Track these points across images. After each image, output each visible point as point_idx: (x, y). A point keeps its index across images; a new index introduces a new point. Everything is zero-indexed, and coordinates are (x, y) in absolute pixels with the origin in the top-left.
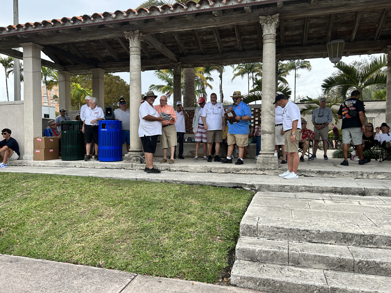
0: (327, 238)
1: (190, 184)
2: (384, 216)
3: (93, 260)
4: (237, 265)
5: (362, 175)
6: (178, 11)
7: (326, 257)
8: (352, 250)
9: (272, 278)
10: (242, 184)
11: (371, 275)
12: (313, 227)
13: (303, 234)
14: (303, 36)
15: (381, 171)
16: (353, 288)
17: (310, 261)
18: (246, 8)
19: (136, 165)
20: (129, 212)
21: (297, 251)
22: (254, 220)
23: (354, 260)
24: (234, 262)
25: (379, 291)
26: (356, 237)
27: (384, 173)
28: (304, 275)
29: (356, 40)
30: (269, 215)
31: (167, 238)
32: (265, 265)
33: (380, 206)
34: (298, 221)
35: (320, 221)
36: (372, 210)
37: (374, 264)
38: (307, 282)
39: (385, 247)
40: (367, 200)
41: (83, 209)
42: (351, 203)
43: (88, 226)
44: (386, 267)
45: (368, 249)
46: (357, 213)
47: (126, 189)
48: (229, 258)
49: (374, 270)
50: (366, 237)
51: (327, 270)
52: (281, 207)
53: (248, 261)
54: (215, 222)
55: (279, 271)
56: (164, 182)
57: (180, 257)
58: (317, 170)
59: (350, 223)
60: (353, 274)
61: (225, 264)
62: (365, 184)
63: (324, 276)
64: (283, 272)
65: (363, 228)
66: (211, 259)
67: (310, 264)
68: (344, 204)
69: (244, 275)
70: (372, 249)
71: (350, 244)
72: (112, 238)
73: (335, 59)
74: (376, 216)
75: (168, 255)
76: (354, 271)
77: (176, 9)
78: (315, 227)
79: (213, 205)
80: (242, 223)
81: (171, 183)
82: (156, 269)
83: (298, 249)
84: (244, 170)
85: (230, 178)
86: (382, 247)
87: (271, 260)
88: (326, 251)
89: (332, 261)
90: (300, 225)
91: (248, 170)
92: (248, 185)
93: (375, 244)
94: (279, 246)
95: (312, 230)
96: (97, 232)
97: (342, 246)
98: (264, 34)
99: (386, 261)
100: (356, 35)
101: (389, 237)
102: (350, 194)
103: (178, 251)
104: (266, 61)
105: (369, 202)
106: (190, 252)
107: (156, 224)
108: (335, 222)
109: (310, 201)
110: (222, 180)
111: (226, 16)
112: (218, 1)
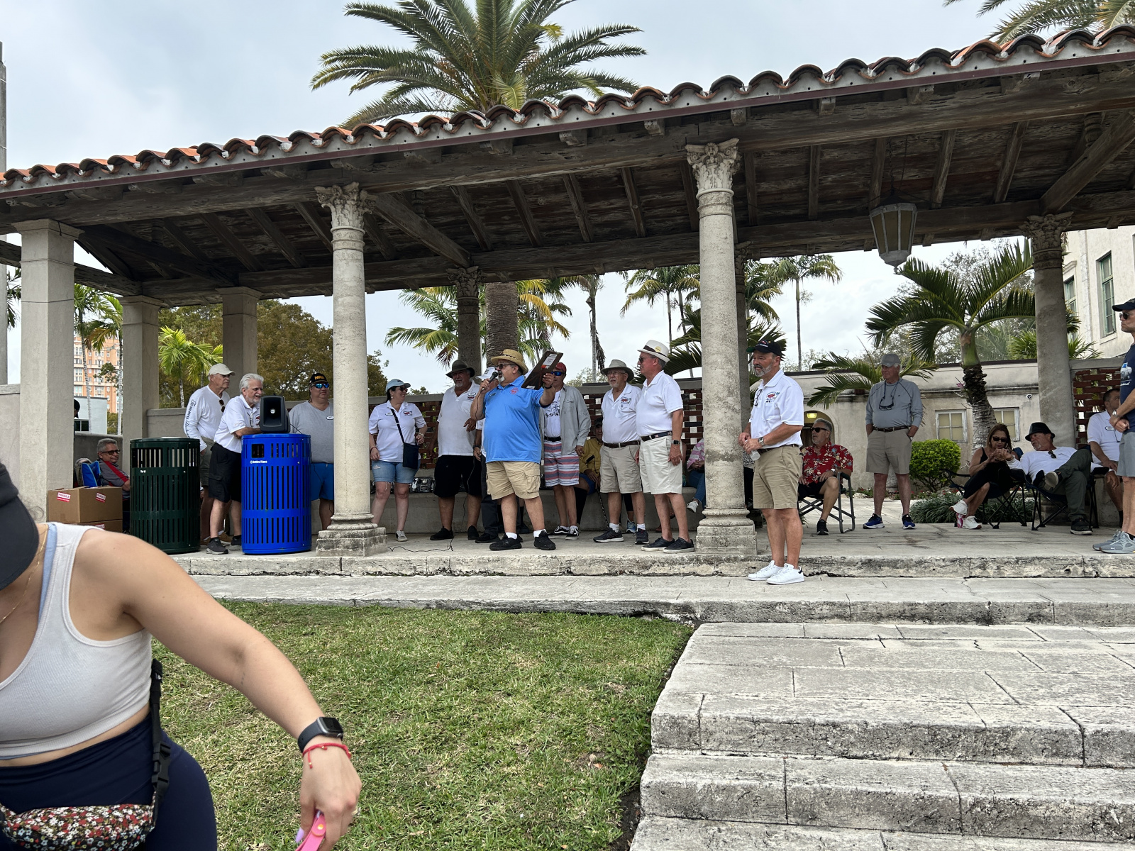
0: (887, 742)
1: (511, 612)
2: (1038, 677)
3: (233, 841)
4: (645, 832)
5: (983, 567)
6: (466, 132)
7: (887, 793)
8: (956, 772)
10: (658, 604)
11: (1008, 840)
12: (849, 714)
13: (824, 736)
14: (807, 193)
15: (1035, 555)
17: (845, 808)
18: (649, 124)
19: (352, 562)
20: (337, 697)
21: (807, 783)
22: (691, 701)
23: (960, 799)
24: (636, 825)
26: (963, 737)
27: (1042, 558)
28: (828, 848)
29: (947, 202)
30: (733, 688)
31: (448, 765)
32: (723, 828)
33: (1030, 651)
34: (810, 699)
35: (870, 697)
36: (1010, 662)
37: (1013, 808)
39: (1043, 759)
40: (996, 636)
41: (199, 695)
42: (955, 645)
43: (215, 743)
44: (1046, 815)
45: (998, 769)
46: (970, 670)
47: (323, 632)
48: (622, 813)
49: (1016, 826)
50: (991, 736)
51: (892, 831)
52: (765, 663)
53: (676, 820)
54: (583, 714)
55: (760, 841)
56: (434, 607)
57: (484, 818)
58: (864, 557)
59: (949, 699)
60: (960, 838)
61: (612, 831)
62: (992, 591)
64: (773, 844)
65: (983, 710)
66: (572, 819)
67: (846, 818)
68: (936, 648)
70: (1010, 766)
71: (951, 756)
73: (894, 255)
74: (1018, 676)
75: (451, 815)
76: (961, 829)
77: (459, 128)
78: (856, 714)
79: (577, 668)
80: (657, 711)
81: (456, 609)
83: (812, 778)
84: (663, 564)
85: (622, 587)
86: (1035, 759)
87: (738, 811)
88: (885, 777)
89: (902, 806)
90: (815, 710)
91: (672, 563)
92: (675, 606)
93: (1015, 752)
94: (761, 771)
95: (846, 723)
96: (242, 760)
97: (929, 764)
98: (700, 192)
99: (1043, 798)
100: (946, 191)
101: (1050, 732)
102: (952, 620)
103: (480, 801)
104: (708, 264)
105: (1002, 641)
106: (512, 804)
107: (413, 730)
108: (909, 699)
109: (845, 644)
110: (602, 594)
111: (597, 145)
112: (573, 107)
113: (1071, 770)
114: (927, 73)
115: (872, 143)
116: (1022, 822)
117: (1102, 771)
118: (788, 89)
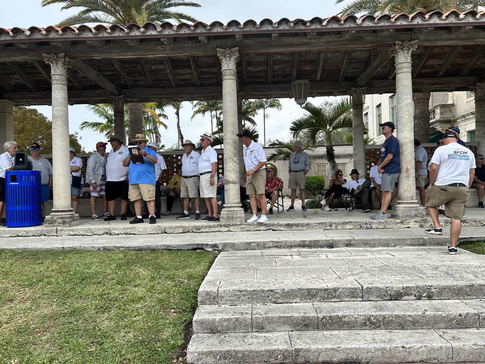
0: (292, 296)
1: (138, 250)
2: (348, 268)
3: (2, 360)
4: (194, 340)
5: (331, 226)
6: (117, 34)
7: (291, 317)
8: (317, 306)
9: (233, 349)
10: (203, 244)
11: (334, 331)
12: (277, 286)
13: (268, 295)
14: (267, 72)
15: (349, 221)
16: (316, 347)
17: (275, 324)
18: (201, 38)
19: (62, 230)
20: (54, 292)
21: (260, 315)
22: (215, 285)
23: (318, 316)
24: (190, 338)
25: (341, 346)
26: (320, 292)
27: (351, 222)
28: (268, 340)
29: (321, 80)
30: (232, 278)
31: (107, 319)
32: (226, 336)
33: (346, 258)
34: (263, 281)
35: (286, 279)
36: (338, 262)
37: (337, 319)
38: (271, 347)
39: (348, 299)
40: (334, 253)
42: (319, 257)
44: (348, 320)
45: (332, 304)
47: (47, 263)
48: (185, 333)
49: (338, 325)
50: (330, 291)
51: (292, 331)
52: (246, 267)
53: (207, 334)
54: (169, 293)
55: (241, 340)
56: (102, 249)
57: (124, 340)
58: (286, 222)
59: (315, 278)
60: (317, 331)
61: (180, 341)
62: (333, 235)
63: (289, 338)
64: (246, 340)
65: (327, 282)
66: (163, 337)
67: (275, 327)
68: (312, 258)
69: (202, 350)
70: (336, 303)
71: (315, 300)
72: (29, 328)
73: (301, 101)
74: (341, 268)
75: (108, 340)
76: (318, 328)
77: (114, 32)
78: (280, 286)
79: (167, 273)
80: (201, 289)
81: (112, 250)
82: (92, 360)
83: (262, 313)
84: (206, 228)
85: (188, 238)
86: (346, 299)
87: (233, 328)
89: (297, 321)
90: (264, 285)
91: (210, 227)
92: (211, 245)
93: (338, 297)
94: (242, 311)
95: (276, 290)
97: (307, 304)
98: (223, 69)
99: (348, 314)
100: (321, 75)
101: (351, 288)
102: (318, 247)
103: (122, 333)
104: (226, 100)
105: (336, 254)
106: (137, 333)
107: (91, 304)
108: (301, 279)
109: (277, 258)
110: (179, 241)
111: (178, 45)
112: (167, 27)
113: (358, 303)
114: (313, 27)
115: (293, 54)
116: (340, 324)
117: (369, 302)
118: (259, 28)
